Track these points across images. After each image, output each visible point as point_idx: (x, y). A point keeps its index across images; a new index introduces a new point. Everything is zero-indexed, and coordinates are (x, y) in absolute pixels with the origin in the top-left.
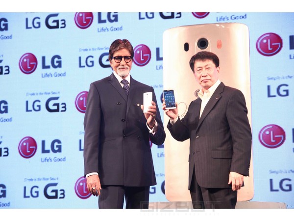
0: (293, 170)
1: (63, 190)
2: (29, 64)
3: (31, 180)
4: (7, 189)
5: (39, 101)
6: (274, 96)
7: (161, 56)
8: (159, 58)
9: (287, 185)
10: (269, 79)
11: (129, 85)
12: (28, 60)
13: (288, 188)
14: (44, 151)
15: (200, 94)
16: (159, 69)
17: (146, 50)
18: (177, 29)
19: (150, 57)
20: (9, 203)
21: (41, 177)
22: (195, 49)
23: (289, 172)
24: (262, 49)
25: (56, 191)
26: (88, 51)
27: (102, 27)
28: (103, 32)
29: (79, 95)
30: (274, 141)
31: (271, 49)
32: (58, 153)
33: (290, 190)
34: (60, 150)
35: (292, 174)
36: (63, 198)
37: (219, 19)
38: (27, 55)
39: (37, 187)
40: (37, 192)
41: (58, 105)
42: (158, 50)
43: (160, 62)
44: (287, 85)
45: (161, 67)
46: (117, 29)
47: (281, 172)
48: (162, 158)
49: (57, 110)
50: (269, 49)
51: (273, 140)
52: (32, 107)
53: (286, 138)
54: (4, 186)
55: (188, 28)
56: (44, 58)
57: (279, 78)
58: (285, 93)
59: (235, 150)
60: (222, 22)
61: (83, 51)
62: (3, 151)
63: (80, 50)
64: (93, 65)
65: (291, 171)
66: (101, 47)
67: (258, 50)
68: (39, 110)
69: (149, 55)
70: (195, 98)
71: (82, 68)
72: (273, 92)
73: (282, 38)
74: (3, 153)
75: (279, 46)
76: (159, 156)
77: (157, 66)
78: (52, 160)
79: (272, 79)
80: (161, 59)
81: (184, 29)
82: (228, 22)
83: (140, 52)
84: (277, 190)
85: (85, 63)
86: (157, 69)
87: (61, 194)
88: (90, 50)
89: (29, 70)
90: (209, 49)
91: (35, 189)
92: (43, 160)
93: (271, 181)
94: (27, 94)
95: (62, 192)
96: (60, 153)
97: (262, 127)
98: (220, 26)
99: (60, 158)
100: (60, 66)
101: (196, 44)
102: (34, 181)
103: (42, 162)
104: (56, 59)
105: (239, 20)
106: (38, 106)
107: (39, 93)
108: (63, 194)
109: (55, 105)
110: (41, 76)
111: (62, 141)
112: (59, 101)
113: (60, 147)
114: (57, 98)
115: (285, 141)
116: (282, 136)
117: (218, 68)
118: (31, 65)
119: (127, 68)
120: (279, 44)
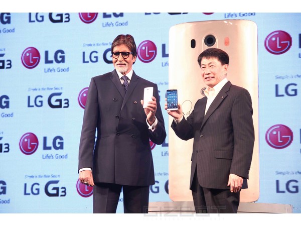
0: (300, 171)
1: (64, 188)
2: (32, 59)
3: (32, 177)
4: (7, 186)
5: (41, 97)
6: (283, 96)
7: (166, 53)
8: (165, 55)
9: (294, 187)
10: (277, 78)
11: (129, 81)
12: (31, 54)
13: (294, 190)
14: (45, 148)
15: (206, 92)
16: (165, 65)
17: (152, 46)
18: (184, 25)
19: (156, 54)
20: (9, 200)
21: (43, 175)
22: (202, 47)
23: (296, 174)
24: (270, 47)
25: (57, 189)
26: (93, 47)
27: (107, 22)
28: (108, 27)
29: (82, 91)
30: (281, 141)
31: (280, 47)
32: (60, 150)
33: (297, 191)
34: (61, 147)
35: (298, 175)
36: (64, 196)
37: (227, 16)
38: (30, 49)
39: (38, 184)
40: (38, 190)
41: (60, 101)
42: (164, 46)
43: (165, 59)
44: (295, 85)
45: (167, 64)
46: (122, 24)
47: (288, 173)
48: (166, 157)
49: (60, 106)
50: (278, 47)
51: (281, 140)
52: (34, 103)
53: (294, 138)
54: (4, 183)
55: (195, 24)
56: (47, 53)
57: (287, 77)
58: (293, 93)
59: (235, 152)
60: (230, 18)
61: (87, 46)
62: (4, 147)
63: (84, 45)
64: (97, 61)
65: (298, 172)
66: (105, 42)
67: (267, 48)
68: (41, 106)
69: (154, 51)
70: (201, 97)
71: (85, 64)
72: (282, 91)
73: (291, 36)
74: (4, 149)
75: (289, 44)
76: (164, 154)
77: (162, 63)
78: (54, 157)
79: (280, 78)
80: (167, 56)
81: (191, 25)
82: (236, 18)
83: (145, 48)
84: (283, 192)
85: (89, 59)
86: (163, 66)
87: (63, 192)
88: (94, 45)
89: (32, 64)
90: (217, 45)
91: (36, 187)
92: (44, 157)
93: (277, 182)
94: (29, 89)
95: (64, 190)
96: (62, 150)
97: (269, 128)
98: (228, 23)
99: (62, 155)
100: (63, 61)
101: (203, 41)
102: (34, 178)
103: (43, 158)
104: (59, 54)
105: (248, 17)
106: (40, 101)
107: (41, 88)
108: (64, 192)
109: (57, 100)
110: (43, 71)
111: (64, 138)
112: (61, 97)
113: (62, 144)
114: (59, 94)
115: (293, 142)
116: (289, 136)
117: (225, 66)
118: (33, 60)
119: (125, 64)
120: (288, 42)
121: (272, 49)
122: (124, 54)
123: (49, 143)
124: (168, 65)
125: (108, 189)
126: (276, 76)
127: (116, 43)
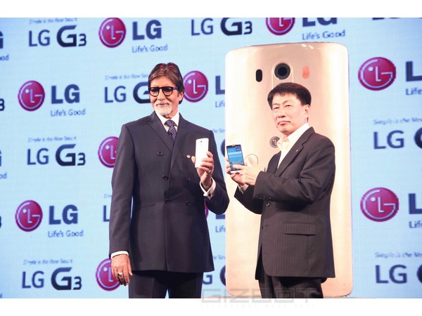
0: (409, 253)
1: (79, 278)
2: (33, 97)
3: (34, 262)
5: (46, 150)
6: (384, 147)
7: (222, 88)
8: (219, 91)
9: (400, 275)
10: (377, 123)
11: (176, 128)
12: (32, 90)
13: (401, 278)
14: (52, 221)
16: (220, 106)
17: (201, 79)
18: (246, 50)
19: (207, 90)
20: (1, 296)
21: (48, 259)
22: (272, 81)
23: (403, 256)
24: (366, 81)
25: (69, 279)
26: (118, 80)
27: (138, 45)
28: (140, 52)
29: (104, 141)
30: (382, 211)
31: (380, 80)
32: (72, 225)
33: (405, 281)
34: (75, 221)
35: (406, 258)
36: (79, 288)
37: (305, 37)
38: (30, 84)
39: (42, 273)
40: (42, 280)
41: (73, 155)
42: (218, 79)
43: (220, 96)
44: (401, 132)
45: (222, 104)
46: (159, 49)
47: (392, 255)
48: (222, 233)
49: (73, 163)
50: (377, 80)
51: (381, 209)
52: (36, 159)
53: (400, 207)
55: (261, 48)
56: (54, 89)
57: (390, 121)
58: (398, 143)
60: (310, 40)
61: (110, 79)
63: (107, 78)
64: (124, 100)
65: (406, 254)
66: (136, 74)
67: (361, 81)
68: (47, 162)
69: (205, 86)
71: (108, 104)
72: (382, 141)
73: (395, 65)
75: (392, 76)
76: (218, 230)
77: (216, 103)
78: (64, 234)
79: (380, 122)
80: (223, 92)
81: (256, 50)
82: (319, 40)
83: (192, 82)
84: (386, 282)
85: (113, 97)
86: (216, 106)
87: (77, 283)
88: (121, 77)
89: (33, 105)
90: (292, 79)
91: (38, 276)
92: (51, 235)
93: (378, 268)
94: (30, 140)
95: (78, 280)
96: (75, 225)
97: (366, 192)
98: (308, 47)
99: (75, 232)
100: (77, 100)
101: (273, 71)
102: (37, 264)
103: (49, 236)
104: (72, 91)
105: (335, 39)
106: (44, 157)
107: (46, 138)
108: (79, 283)
109: (69, 155)
110: (49, 113)
111: (78, 208)
112: (75, 150)
113: (75, 216)
114: (72, 146)
115: (398, 211)
116: (394, 204)
117: (306, 107)
118: (35, 99)
119: (168, 104)
120: (391, 73)
121: (368, 82)
122: (166, 89)
123: (58, 215)
124: (224, 105)
125: (153, 279)
126: (375, 121)
127: (154, 75)
